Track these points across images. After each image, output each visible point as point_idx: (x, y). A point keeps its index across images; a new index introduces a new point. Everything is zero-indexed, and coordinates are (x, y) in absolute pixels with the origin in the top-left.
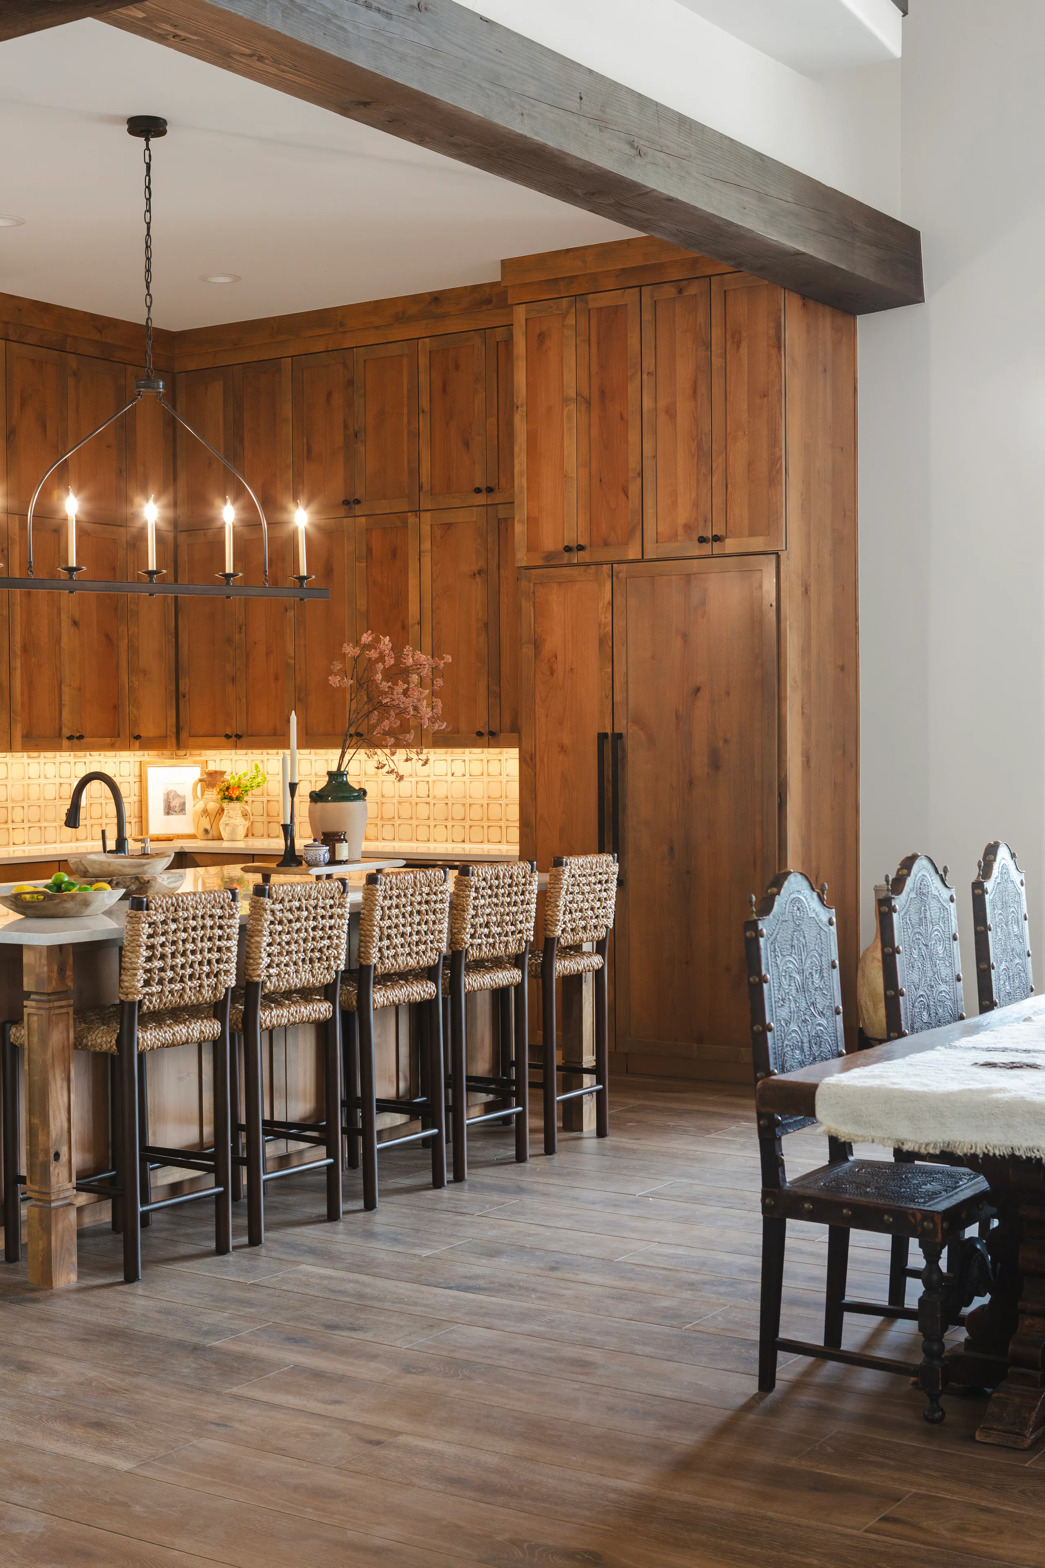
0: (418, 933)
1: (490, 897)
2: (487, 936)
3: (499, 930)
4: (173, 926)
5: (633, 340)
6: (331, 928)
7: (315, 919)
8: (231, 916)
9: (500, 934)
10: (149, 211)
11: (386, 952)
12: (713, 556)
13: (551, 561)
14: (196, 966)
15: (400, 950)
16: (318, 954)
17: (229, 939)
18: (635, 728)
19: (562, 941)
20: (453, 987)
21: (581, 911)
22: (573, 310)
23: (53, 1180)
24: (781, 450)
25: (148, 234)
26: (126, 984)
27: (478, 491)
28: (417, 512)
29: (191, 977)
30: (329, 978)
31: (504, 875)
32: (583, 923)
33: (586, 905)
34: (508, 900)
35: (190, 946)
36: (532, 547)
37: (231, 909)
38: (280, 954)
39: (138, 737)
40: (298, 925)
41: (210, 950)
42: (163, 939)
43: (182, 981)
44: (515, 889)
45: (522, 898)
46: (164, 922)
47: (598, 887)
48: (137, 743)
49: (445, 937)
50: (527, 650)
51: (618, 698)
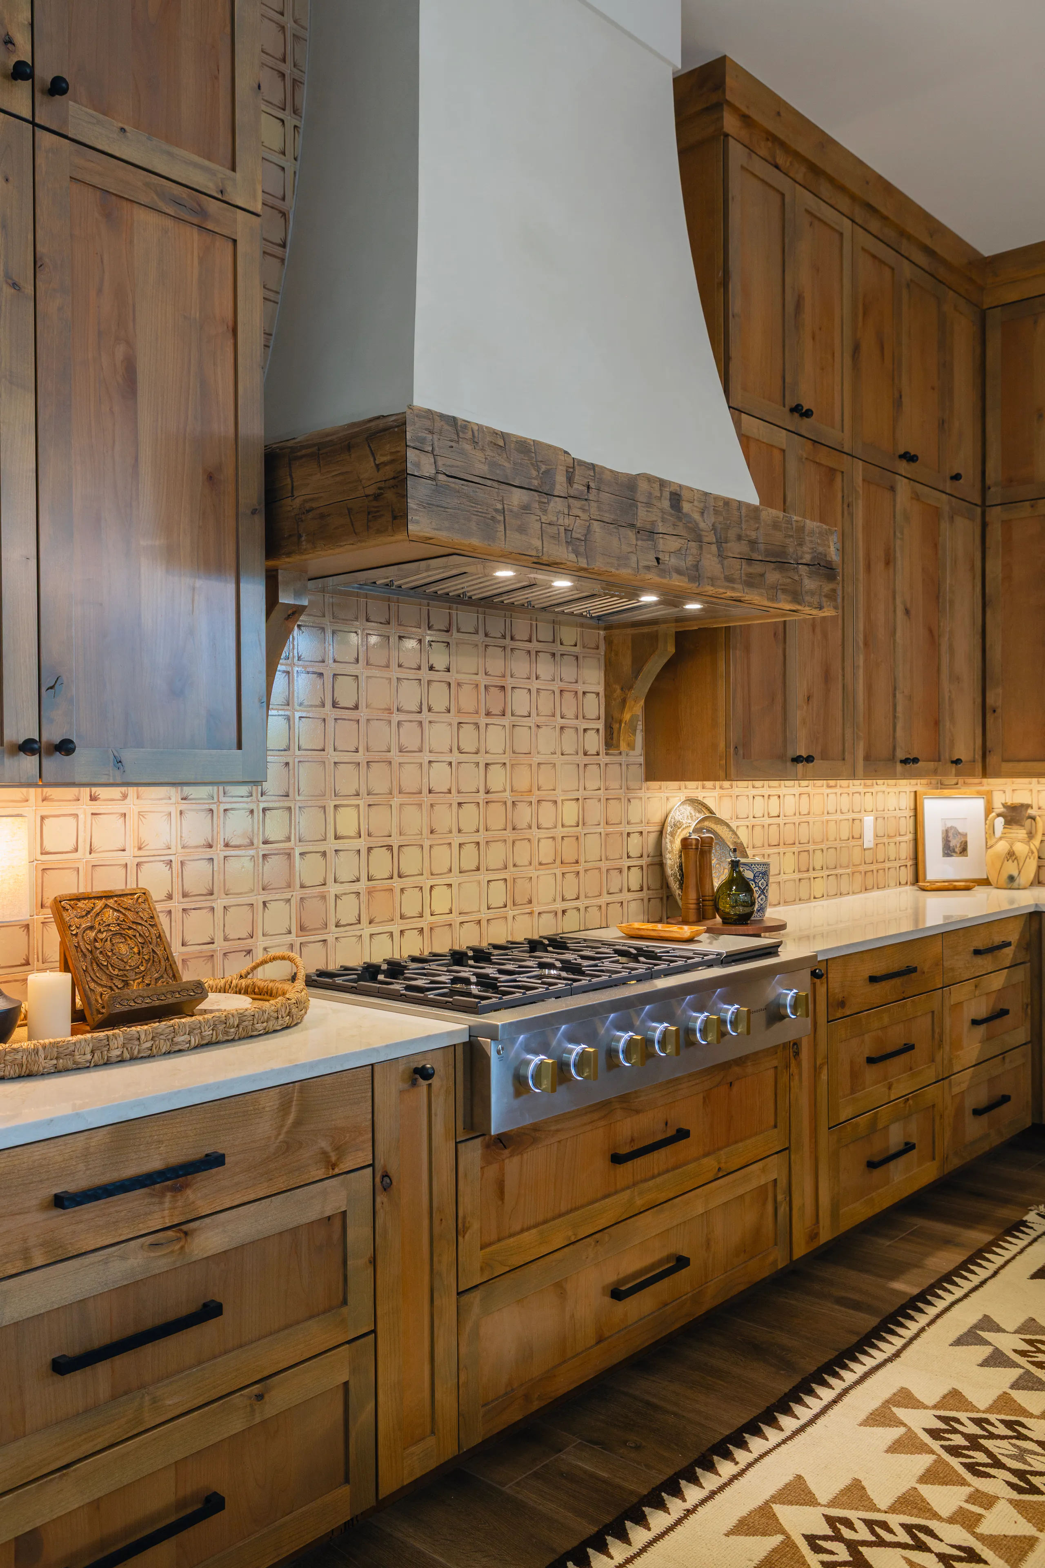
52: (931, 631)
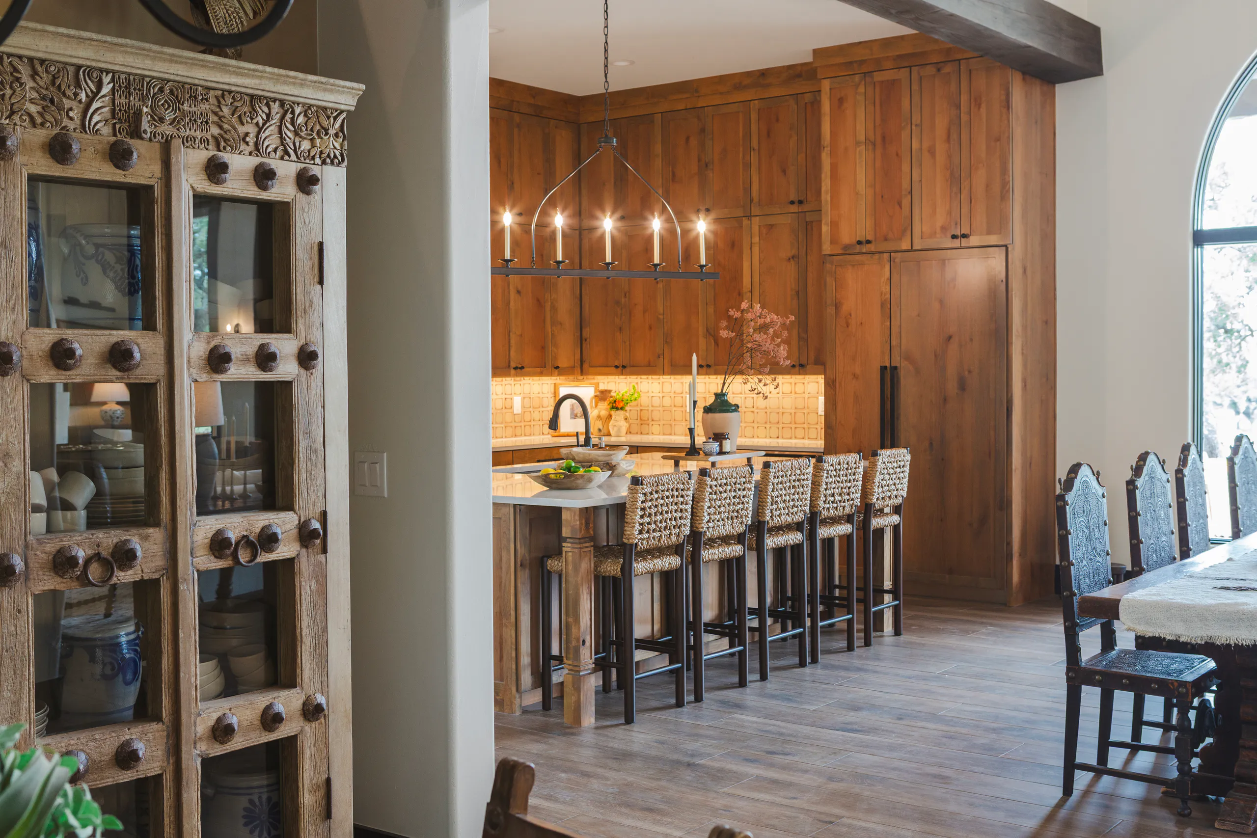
0: (793, 500)
1: (835, 476)
2: (833, 502)
3: (840, 498)
4: (656, 496)
5: (905, 103)
6: (744, 497)
7: (735, 491)
8: (688, 489)
9: (840, 501)
10: (607, 27)
11: (775, 513)
12: (961, 248)
13: (847, 251)
14: (668, 521)
15: (783, 511)
16: (736, 514)
17: (687, 504)
18: (906, 362)
19: (876, 505)
20: (812, 536)
21: (888, 486)
22: (863, 82)
23: (582, 657)
24: (1009, 176)
25: (606, 42)
26: (628, 533)
27: (792, 203)
28: (750, 217)
29: (665, 528)
30: (742, 529)
31: (844, 462)
32: (889, 494)
33: (891, 482)
34: (846, 478)
35: (665, 508)
36: (833, 242)
37: (688, 484)
38: (715, 513)
39: (557, 368)
40: (725, 495)
41: (676, 511)
42: (650, 504)
43: (660, 531)
44: (850, 471)
45: (854, 477)
46: (651, 493)
47: (898, 470)
48: (556, 371)
49: (808, 502)
50: (831, 310)
51: (894, 343)
52: (538, 300)
